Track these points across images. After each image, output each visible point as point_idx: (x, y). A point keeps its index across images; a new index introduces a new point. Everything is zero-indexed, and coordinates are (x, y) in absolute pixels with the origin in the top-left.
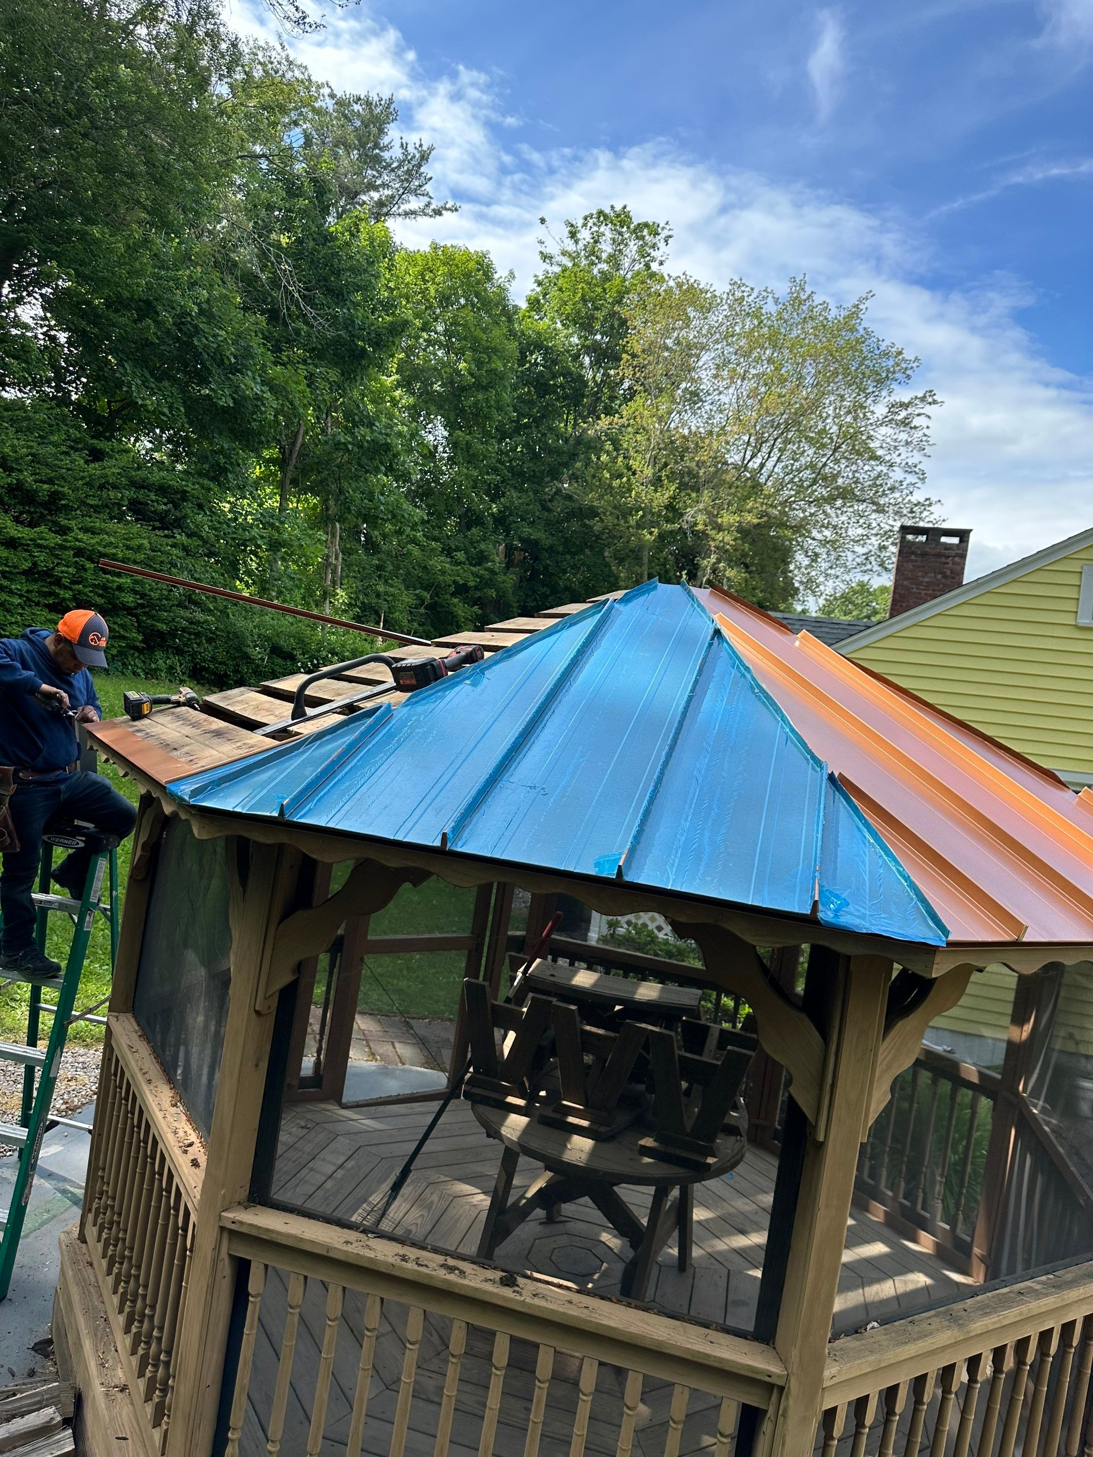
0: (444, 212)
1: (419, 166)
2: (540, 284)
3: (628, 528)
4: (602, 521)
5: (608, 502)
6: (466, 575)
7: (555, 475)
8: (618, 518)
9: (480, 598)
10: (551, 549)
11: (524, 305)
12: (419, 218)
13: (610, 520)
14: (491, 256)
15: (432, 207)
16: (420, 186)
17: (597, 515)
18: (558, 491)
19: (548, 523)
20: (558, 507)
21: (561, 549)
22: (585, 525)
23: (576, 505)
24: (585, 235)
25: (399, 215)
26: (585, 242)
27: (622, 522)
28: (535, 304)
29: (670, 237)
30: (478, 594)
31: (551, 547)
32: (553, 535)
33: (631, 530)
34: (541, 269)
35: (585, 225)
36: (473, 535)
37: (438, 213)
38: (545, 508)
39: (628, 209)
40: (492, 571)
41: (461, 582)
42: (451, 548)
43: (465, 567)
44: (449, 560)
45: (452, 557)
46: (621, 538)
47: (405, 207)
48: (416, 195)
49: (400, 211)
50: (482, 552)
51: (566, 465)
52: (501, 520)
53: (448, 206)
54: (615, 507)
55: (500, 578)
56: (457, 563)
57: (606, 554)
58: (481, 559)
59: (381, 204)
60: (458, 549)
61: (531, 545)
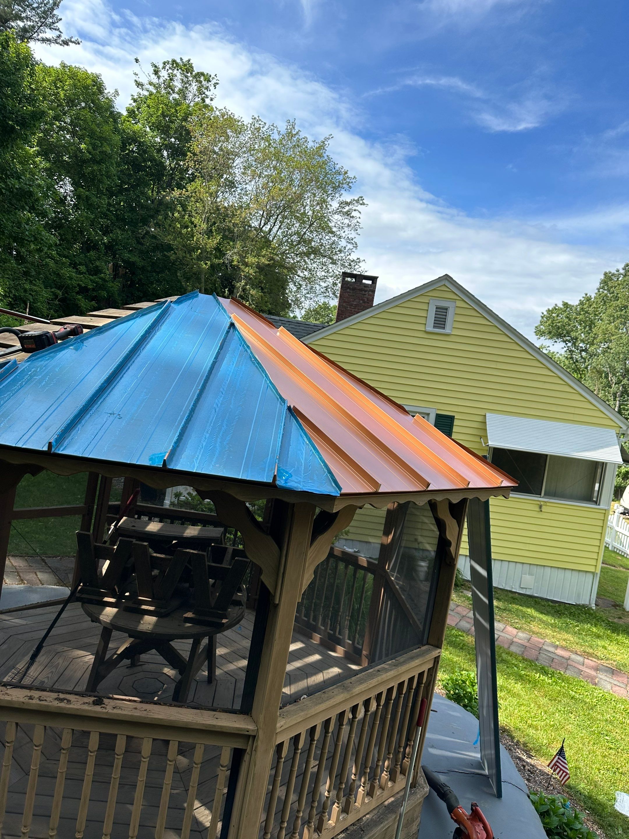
0: (70, 43)
1: (53, 9)
2: (135, 101)
3: (192, 259)
4: (175, 253)
5: (179, 242)
6: (86, 280)
7: (145, 222)
8: (185, 253)
9: (96, 296)
10: (143, 268)
11: (125, 113)
12: (52, 45)
13: (180, 254)
14: (103, 78)
15: (62, 39)
16: (53, 23)
17: (173, 250)
18: (148, 233)
19: (141, 252)
20: (147, 242)
21: (149, 269)
22: (165, 255)
23: (160, 242)
24: (164, 74)
25: (38, 40)
26: (164, 79)
27: (188, 256)
28: (131, 113)
29: (217, 84)
30: (95, 294)
31: (143, 267)
32: (144, 260)
33: (194, 261)
34: (136, 91)
35: (164, 68)
36: (91, 255)
37: (66, 43)
38: (139, 243)
39: (191, 62)
40: (104, 280)
41: (83, 285)
42: (76, 263)
43: (86, 276)
44: (74, 270)
45: (77, 269)
46: (188, 265)
47: (42, 35)
48: (50, 29)
49: (39, 37)
50: (97, 267)
51: (152, 217)
52: (109, 247)
53: (72, 40)
54: (184, 246)
55: (110, 284)
56: (80, 273)
57: (179, 274)
58: (97, 271)
59: (25, 30)
60: (81, 264)
61: (129, 264)
